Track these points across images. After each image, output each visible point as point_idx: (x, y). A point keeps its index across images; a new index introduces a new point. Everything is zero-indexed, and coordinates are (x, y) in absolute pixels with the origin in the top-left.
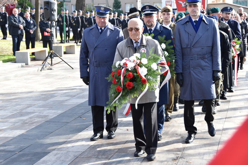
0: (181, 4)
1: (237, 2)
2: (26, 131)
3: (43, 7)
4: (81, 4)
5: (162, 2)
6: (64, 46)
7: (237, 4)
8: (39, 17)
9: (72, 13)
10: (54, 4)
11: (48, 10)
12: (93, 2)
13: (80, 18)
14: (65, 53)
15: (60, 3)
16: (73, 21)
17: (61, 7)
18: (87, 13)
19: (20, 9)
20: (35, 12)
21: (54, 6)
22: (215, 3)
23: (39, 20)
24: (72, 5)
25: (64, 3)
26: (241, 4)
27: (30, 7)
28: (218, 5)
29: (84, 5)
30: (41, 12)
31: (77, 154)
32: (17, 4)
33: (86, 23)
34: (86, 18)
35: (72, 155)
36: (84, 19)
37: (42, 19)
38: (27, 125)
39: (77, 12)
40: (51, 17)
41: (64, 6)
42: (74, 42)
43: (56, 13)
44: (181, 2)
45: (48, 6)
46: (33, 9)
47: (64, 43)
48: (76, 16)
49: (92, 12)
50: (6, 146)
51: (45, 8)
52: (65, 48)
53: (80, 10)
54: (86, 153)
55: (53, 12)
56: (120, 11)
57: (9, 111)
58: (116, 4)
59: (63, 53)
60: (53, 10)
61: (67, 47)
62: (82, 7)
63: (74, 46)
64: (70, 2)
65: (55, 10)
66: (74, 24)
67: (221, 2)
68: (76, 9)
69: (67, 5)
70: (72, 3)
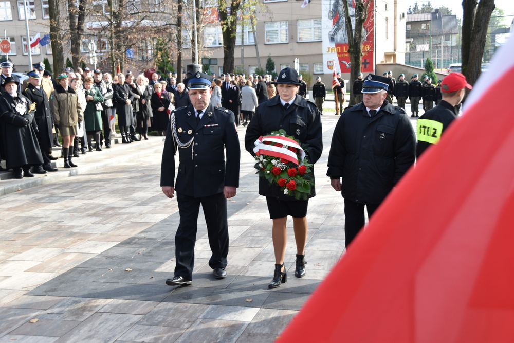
0: (346, 64)
2: (169, 215)
3: (186, 70)
4: (229, 66)
5: (324, 62)
7: (409, 64)
9: (219, 77)
10: (198, 67)
12: (243, 64)
15: (204, 66)
17: (206, 70)
20: (178, 77)
22: (385, 63)
24: (219, 67)
25: (211, 66)
26: (413, 64)
27: (171, 71)
28: (387, 66)
29: (233, 68)
30: (183, 77)
32: (158, 68)
38: (170, 208)
39: (225, 75)
41: (210, 69)
45: (192, 71)
46: (175, 74)
50: (147, 232)
51: (188, 73)
56: (274, 73)
57: (150, 192)
58: (270, 66)
62: (230, 70)
64: (217, 64)
67: (392, 62)
68: (224, 72)
69: (213, 68)
70: (218, 65)
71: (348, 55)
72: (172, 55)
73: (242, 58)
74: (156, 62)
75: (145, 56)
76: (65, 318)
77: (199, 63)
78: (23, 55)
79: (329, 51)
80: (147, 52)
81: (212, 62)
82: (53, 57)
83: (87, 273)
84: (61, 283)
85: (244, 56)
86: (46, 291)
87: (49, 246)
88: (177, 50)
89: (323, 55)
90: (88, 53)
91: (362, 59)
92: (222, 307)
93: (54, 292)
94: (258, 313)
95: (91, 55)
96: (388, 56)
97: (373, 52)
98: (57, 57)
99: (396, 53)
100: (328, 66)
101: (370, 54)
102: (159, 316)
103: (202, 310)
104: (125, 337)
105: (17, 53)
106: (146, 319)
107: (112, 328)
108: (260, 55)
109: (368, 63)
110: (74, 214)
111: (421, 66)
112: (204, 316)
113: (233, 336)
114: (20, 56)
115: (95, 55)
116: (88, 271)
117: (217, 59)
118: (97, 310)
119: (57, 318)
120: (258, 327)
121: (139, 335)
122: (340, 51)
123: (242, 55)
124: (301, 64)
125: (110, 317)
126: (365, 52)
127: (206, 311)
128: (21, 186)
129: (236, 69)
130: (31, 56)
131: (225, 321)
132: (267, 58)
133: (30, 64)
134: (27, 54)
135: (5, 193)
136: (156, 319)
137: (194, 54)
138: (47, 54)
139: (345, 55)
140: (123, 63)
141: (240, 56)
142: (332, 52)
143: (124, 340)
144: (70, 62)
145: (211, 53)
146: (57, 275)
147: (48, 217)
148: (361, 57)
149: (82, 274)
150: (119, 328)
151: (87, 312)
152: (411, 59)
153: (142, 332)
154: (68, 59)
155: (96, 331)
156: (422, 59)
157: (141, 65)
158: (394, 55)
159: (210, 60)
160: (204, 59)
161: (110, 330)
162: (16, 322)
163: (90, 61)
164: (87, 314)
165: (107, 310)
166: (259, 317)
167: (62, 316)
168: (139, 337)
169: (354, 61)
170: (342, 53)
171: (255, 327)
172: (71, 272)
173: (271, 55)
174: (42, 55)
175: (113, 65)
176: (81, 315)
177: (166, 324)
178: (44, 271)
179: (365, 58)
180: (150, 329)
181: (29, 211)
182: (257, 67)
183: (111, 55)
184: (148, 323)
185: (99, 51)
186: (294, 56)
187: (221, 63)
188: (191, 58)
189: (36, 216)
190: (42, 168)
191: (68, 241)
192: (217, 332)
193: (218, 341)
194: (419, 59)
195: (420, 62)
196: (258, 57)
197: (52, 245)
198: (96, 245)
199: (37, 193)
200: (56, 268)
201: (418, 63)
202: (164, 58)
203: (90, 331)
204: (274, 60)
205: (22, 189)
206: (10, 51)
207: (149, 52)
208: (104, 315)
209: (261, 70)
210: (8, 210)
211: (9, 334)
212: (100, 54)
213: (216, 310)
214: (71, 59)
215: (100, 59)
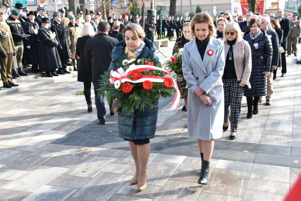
0: (246, 10)
1: (288, 8)
3: (147, 14)
4: (173, 11)
5: (232, 8)
6: (160, 41)
7: (287, 9)
8: (144, 21)
9: (167, 18)
10: (154, 12)
11: (150, 16)
12: (181, 10)
13: (172, 21)
14: (161, 46)
15: (158, 11)
16: (168, 24)
17: (159, 14)
18: (177, 17)
19: (131, 16)
21: (154, 13)
22: (271, 8)
23: (144, 24)
24: (167, 12)
25: (162, 11)
26: (290, 9)
27: (138, 14)
28: (273, 10)
29: (175, 12)
30: (145, 18)
31: (168, 117)
33: (176, 24)
34: (176, 21)
35: (165, 118)
36: (175, 22)
37: (146, 22)
39: (170, 17)
40: (152, 21)
41: (161, 13)
42: (168, 38)
43: (155, 19)
44: (245, 8)
45: (150, 14)
46: (140, 16)
47: (160, 39)
48: (170, 20)
49: (180, 17)
51: (148, 15)
52: (161, 43)
53: (172, 16)
54: (174, 117)
55: (153, 18)
58: (198, 11)
59: (160, 46)
60: (153, 16)
61: (162, 42)
62: (173, 14)
63: (167, 41)
64: (165, 10)
65: (155, 16)
66: (169, 26)
67: (276, 8)
68: (170, 15)
69: (163, 12)
70: (167, 11)
71: (247, 4)
72: (139, 4)
73: (181, 6)
74: (129, 9)
75: (123, 6)
76: (73, 158)
77: (155, 9)
78: (52, 5)
79: (235, 1)
80: (124, 3)
81: (163, 8)
82: (69, 6)
83: (86, 132)
84: (71, 138)
85: (182, 5)
86: (63, 142)
87: (65, 116)
88: (142, 2)
89: (232, 4)
90: (89, 4)
91: (257, 6)
92: (164, 155)
93: (67, 143)
94: (185, 159)
95: (91, 4)
96: (273, 4)
97: (263, 1)
98: (71, 6)
99: (279, 2)
100: (235, 11)
101: (262, 3)
102: (127, 159)
103: (152, 156)
104: (107, 170)
105: (49, 4)
106: (119, 160)
107: (100, 164)
108: (192, 4)
109: (260, 9)
110: (79, 98)
111: (295, 10)
112: (153, 160)
113: (170, 172)
114: (51, 6)
115: (93, 4)
116: (86, 131)
117: (165, 7)
118: (91, 153)
119: (68, 157)
120: (185, 167)
121: (115, 169)
122: (242, 2)
123: (181, 4)
124: (217, 10)
125: (98, 158)
126: (258, 1)
127: (154, 157)
128: (50, 81)
129: (177, 13)
130: (56, 6)
131: (166, 163)
132: (197, 6)
133: (56, 10)
134: (54, 4)
135: (41, 85)
136: (125, 160)
137: (152, 3)
138: (66, 4)
139: (245, 4)
140: (110, 10)
141: (180, 5)
142: (237, 2)
143: (106, 171)
144: (79, 9)
145: (162, 3)
146: (69, 133)
147: (65, 100)
148: (256, 5)
149: (83, 133)
150: (103, 165)
151: (86, 155)
152: (289, 6)
153: (116, 167)
154: (78, 7)
155: (90, 166)
156: (296, 6)
157: (120, 10)
158: (278, 3)
159: (161, 7)
160: (158, 7)
161: (98, 166)
162: (46, 158)
163: (90, 8)
164: (86, 156)
165: (97, 154)
166: (186, 161)
167: (71, 156)
168: (115, 170)
169: (251, 7)
170: (244, 2)
171: (184, 167)
172: (77, 131)
173: (199, 5)
174: (63, 5)
175: (103, 10)
176: (82, 156)
177: (131, 163)
178: (62, 130)
179: (258, 6)
180: (121, 166)
181: (54, 96)
182: (190, 12)
183: (103, 4)
184: (120, 163)
185: (96, 2)
186: (213, 5)
187: (168, 9)
188: (150, 6)
189: (58, 99)
190: (63, 71)
191: (75, 114)
192: (161, 169)
193: (161, 175)
194: (294, 6)
195: (295, 8)
196: (191, 6)
197: (67, 116)
198: (91, 116)
199: (59, 85)
200: (69, 129)
201: (293, 8)
202: (134, 6)
203: (87, 165)
204: (201, 7)
205: (50, 83)
206: (45, 2)
207: (125, 3)
208: (95, 157)
209: (192, 14)
210: (43, 95)
211: (42, 165)
212: (96, 4)
213: (160, 156)
214: (79, 7)
215: (96, 6)
